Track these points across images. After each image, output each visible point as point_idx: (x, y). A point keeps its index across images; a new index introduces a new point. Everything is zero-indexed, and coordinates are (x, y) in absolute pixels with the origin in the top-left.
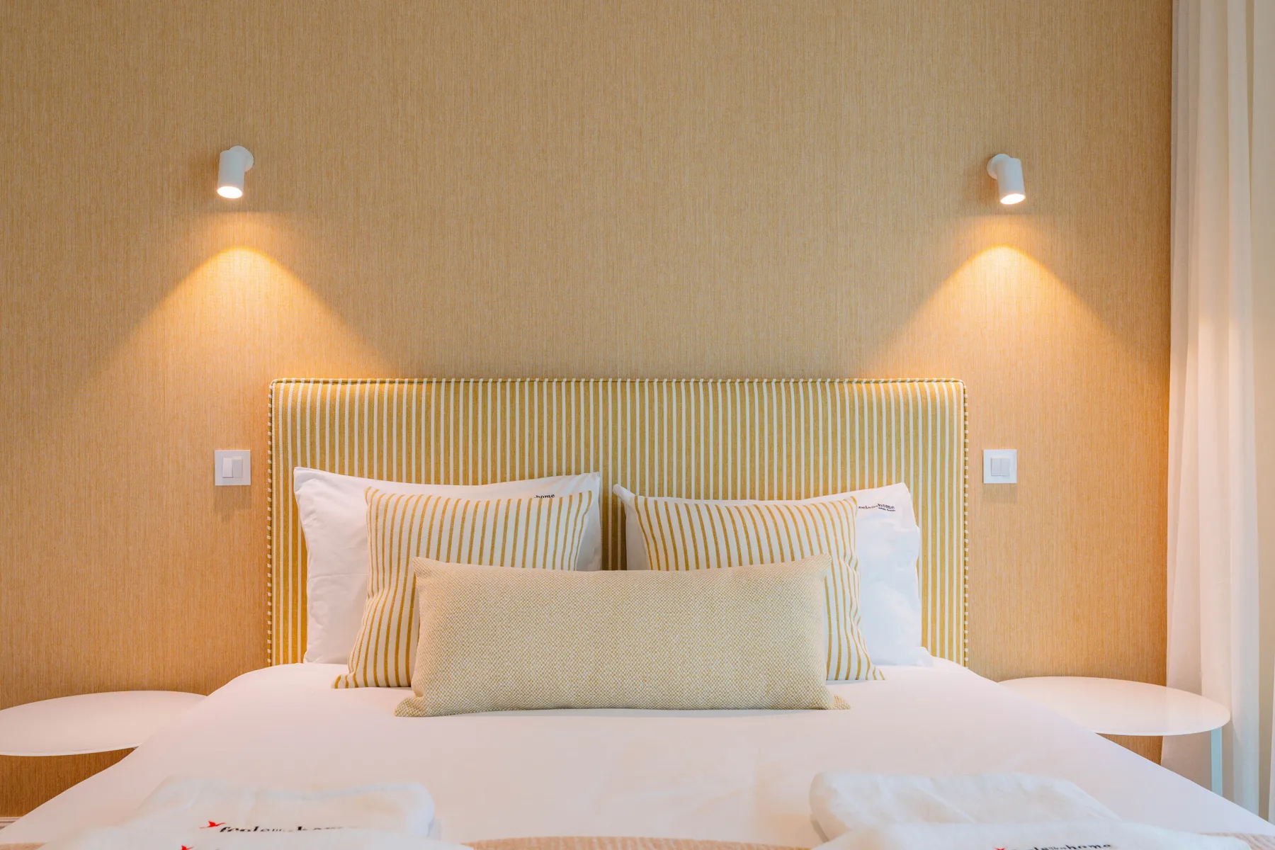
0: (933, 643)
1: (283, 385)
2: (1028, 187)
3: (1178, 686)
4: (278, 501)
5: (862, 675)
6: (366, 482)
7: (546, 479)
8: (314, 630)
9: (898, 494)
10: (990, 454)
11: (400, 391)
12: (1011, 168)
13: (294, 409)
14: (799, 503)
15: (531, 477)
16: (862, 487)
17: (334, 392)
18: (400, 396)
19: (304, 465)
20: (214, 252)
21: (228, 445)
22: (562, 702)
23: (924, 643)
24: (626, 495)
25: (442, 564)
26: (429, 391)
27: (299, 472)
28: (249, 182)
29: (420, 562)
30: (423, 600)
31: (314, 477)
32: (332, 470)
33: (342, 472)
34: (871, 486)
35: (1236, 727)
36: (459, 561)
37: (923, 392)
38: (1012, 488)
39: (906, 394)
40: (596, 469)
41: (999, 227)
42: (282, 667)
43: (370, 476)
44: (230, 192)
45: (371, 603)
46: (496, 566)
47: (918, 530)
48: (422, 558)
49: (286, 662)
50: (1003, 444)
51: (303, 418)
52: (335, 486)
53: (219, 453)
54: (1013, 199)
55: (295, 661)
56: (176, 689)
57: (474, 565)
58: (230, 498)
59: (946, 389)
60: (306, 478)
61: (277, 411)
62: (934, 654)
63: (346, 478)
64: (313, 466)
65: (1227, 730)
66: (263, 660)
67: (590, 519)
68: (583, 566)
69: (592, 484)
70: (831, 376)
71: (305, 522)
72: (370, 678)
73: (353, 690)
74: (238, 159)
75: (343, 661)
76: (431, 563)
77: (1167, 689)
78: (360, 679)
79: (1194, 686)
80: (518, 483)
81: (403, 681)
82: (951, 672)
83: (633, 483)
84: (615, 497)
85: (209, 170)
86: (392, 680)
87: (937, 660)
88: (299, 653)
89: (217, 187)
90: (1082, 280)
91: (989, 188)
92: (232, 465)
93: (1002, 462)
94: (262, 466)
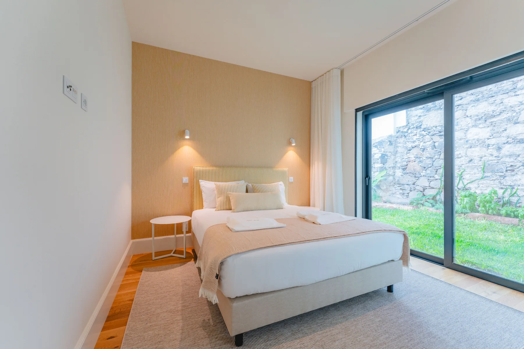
1: (196, 168)
2: (296, 142)
4: (195, 186)
7: (237, 181)
8: (205, 204)
9: (282, 183)
10: (290, 178)
11: (214, 169)
12: (294, 141)
13: (201, 171)
16: (278, 182)
17: (202, 169)
19: (201, 179)
20: (182, 146)
21: (185, 177)
22: (252, 210)
25: (233, 193)
27: (200, 181)
28: (190, 135)
32: (205, 180)
37: (283, 169)
38: (292, 182)
39: (281, 170)
41: (291, 148)
44: (187, 137)
46: (237, 193)
47: (284, 188)
48: (230, 192)
49: (199, 209)
50: (292, 176)
51: (199, 172)
52: (205, 182)
53: (183, 178)
54: (294, 145)
56: (181, 215)
58: (185, 185)
59: (286, 169)
60: (202, 182)
61: (195, 171)
63: (209, 182)
64: (203, 180)
69: (244, 182)
70: (271, 167)
71: (202, 188)
72: (221, 209)
73: (218, 211)
74: (188, 132)
75: (214, 208)
77: (311, 207)
78: (219, 209)
79: (314, 206)
80: (233, 182)
81: (231, 209)
83: (248, 182)
85: (182, 134)
88: (201, 207)
89: (185, 136)
90: (301, 155)
91: (290, 143)
92: (186, 180)
93: (291, 179)
94: (191, 180)
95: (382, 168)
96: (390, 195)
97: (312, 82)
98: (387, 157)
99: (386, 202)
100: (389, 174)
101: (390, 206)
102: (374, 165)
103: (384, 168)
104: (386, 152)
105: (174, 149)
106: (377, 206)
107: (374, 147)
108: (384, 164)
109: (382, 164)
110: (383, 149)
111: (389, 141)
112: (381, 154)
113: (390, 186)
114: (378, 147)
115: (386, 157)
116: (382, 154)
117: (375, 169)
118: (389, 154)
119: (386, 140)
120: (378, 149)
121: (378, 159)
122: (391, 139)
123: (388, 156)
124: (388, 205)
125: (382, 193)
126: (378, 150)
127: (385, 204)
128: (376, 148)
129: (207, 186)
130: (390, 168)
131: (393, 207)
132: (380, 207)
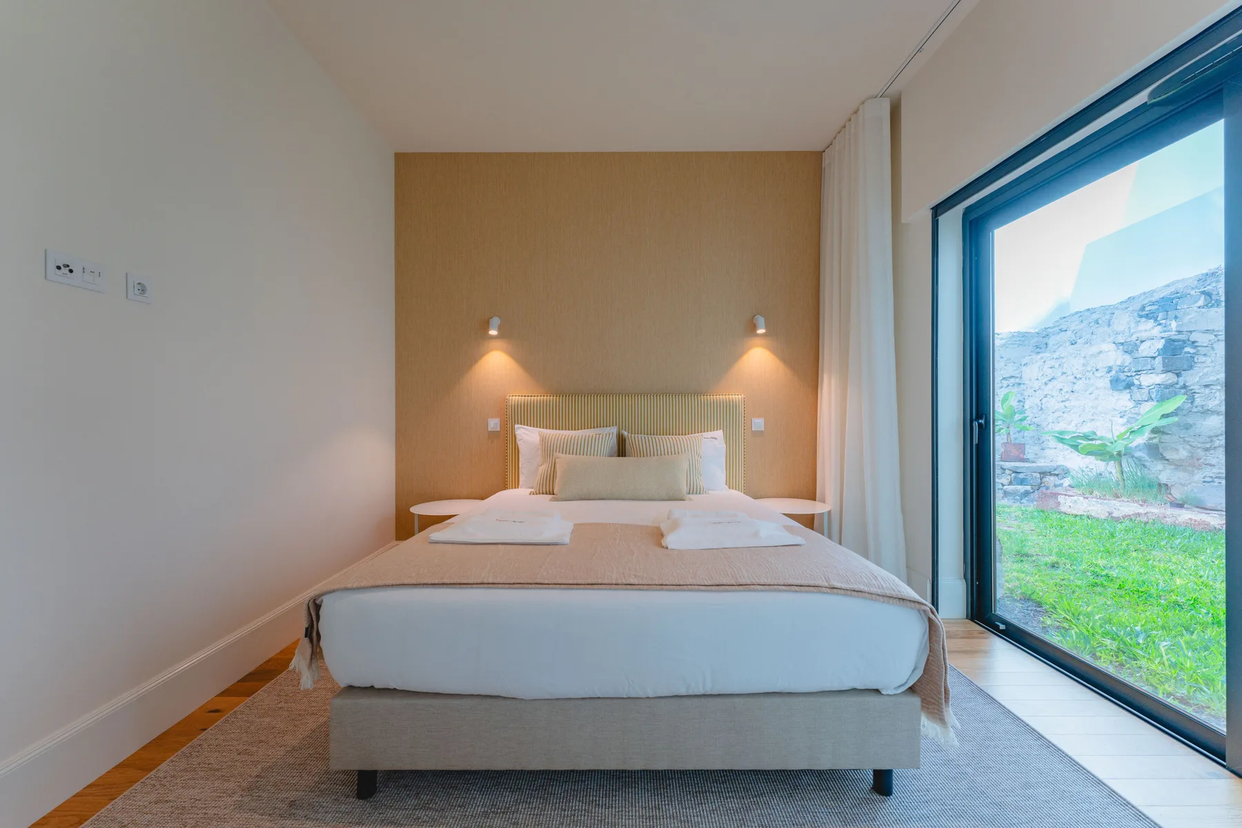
0: (730, 484)
1: (511, 397)
2: (767, 327)
3: (820, 501)
4: (510, 438)
5: (701, 492)
6: (538, 429)
7: (599, 429)
8: (522, 478)
9: (719, 434)
10: (754, 420)
12: (761, 320)
13: (521, 405)
14: (692, 435)
15: (594, 428)
16: (704, 432)
17: (524, 400)
18: (553, 400)
19: (518, 424)
20: (487, 352)
21: (492, 417)
23: (726, 484)
24: (626, 433)
25: (564, 455)
26: (559, 399)
27: (516, 426)
28: (500, 329)
29: (557, 454)
30: (557, 466)
31: (522, 428)
32: (527, 425)
33: (530, 426)
34: (711, 431)
35: (832, 512)
36: (569, 454)
37: (729, 398)
38: (762, 432)
39: (726, 399)
40: (616, 425)
41: (757, 341)
42: (511, 490)
43: (540, 427)
44: (493, 332)
45: (541, 468)
46: (581, 456)
47: (725, 446)
49: (512, 488)
50: (759, 416)
51: (518, 408)
52: (526, 429)
53: (489, 420)
54: (761, 331)
55: (515, 488)
57: (578, 455)
58: (493, 435)
59: (737, 397)
60: (519, 428)
61: (509, 406)
62: (730, 488)
63: (532, 428)
64: (521, 424)
65: (829, 512)
66: (505, 487)
67: (613, 441)
68: (611, 456)
69: (614, 430)
70: (698, 393)
71: (519, 443)
72: (541, 492)
73: (535, 496)
74: (496, 321)
75: (532, 488)
76: (560, 455)
77: (814, 501)
78: (538, 492)
79: (823, 501)
80: (590, 429)
81: (552, 493)
82: (737, 494)
83: (628, 430)
84: (622, 435)
85: (486, 325)
86: (548, 492)
87: (731, 490)
88: (517, 485)
89: (488, 331)
90: (787, 359)
91: (754, 327)
92: (494, 424)
93: (758, 424)
94: (504, 424)
95: (1171, 389)
96: (1208, 479)
97: (824, 151)
98: (1192, 351)
99: (1181, 506)
100: (1203, 406)
101: (1194, 518)
102: (1137, 377)
103: (1178, 386)
104: (1191, 332)
105: (473, 359)
106: (1139, 514)
107: (1144, 319)
108: (1178, 375)
109: (1170, 373)
110: (1174, 324)
111: (1203, 293)
112: (1163, 341)
113: (1207, 450)
114: (1161, 316)
115: (1187, 349)
116: (1170, 341)
117: (1143, 391)
118: (1202, 339)
119: (1193, 292)
120: (1160, 324)
121: (1154, 358)
122: (1214, 285)
123: (1196, 347)
124: (1185, 515)
125: (1168, 471)
126: (1159, 327)
127: (1177, 511)
128: (1152, 321)
129: (528, 436)
130: (1207, 386)
131: (1208, 524)
132: (1151, 521)
